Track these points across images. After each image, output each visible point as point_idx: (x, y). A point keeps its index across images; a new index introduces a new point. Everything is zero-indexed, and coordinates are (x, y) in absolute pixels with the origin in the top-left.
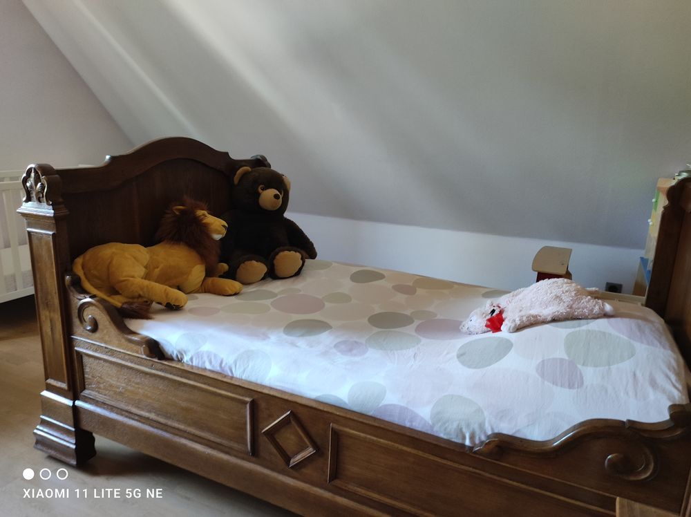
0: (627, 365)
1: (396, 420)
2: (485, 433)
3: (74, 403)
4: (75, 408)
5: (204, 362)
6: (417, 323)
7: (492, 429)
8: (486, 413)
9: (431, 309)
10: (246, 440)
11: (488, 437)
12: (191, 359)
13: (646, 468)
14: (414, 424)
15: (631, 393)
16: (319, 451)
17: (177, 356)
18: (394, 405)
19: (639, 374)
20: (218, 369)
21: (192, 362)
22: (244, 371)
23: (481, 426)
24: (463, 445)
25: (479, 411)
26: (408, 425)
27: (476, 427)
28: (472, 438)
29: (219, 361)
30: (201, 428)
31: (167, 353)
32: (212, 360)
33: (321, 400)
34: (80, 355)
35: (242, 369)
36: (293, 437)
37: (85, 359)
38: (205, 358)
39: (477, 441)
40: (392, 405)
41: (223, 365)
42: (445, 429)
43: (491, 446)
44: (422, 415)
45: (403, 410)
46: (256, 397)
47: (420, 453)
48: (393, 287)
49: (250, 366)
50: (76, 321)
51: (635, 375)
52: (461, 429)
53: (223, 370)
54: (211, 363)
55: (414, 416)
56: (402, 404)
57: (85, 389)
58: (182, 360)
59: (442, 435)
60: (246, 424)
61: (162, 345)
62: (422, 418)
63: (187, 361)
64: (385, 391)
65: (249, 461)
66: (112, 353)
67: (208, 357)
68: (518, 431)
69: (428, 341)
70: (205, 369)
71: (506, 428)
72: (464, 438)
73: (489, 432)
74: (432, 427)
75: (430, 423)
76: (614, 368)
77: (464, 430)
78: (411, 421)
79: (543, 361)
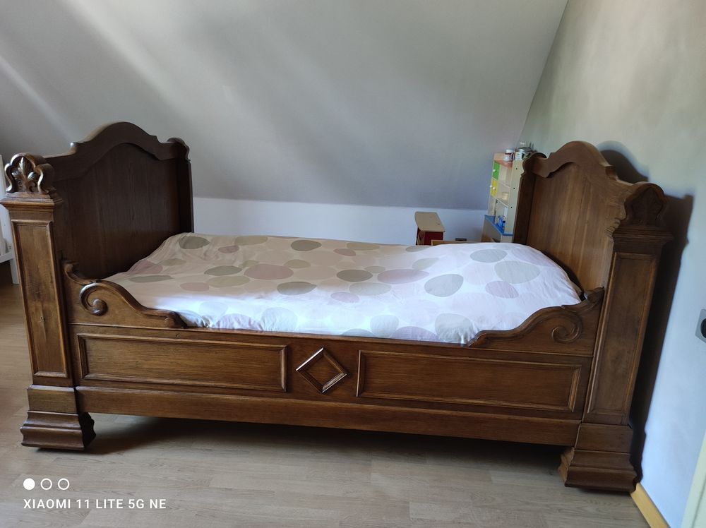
0: (538, 279)
1: (410, 338)
2: (474, 333)
3: (75, 389)
4: (77, 393)
5: (232, 324)
6: (375, 276)
7: (478, 330)
8: (471, 321)
9: (377, 264)
10: (280, 380)
11: (477, 335)
12: (218, 323)
13: (575, 332)
14: (424, 338)
15: (547, 295)
16: (350, 374)
17: (202, 323)
18: (407, 327)
19: (546, 283)
20: (247, 327)
21: (219, 325)
22: (273, 324)
23: (471, 330)
24: (459, 344)
25: (466, 319)
26: (419, 339)
27: (468, 330)
28: (465, 338)
29: (247, 321)
30: (233, 380)
31: (190, 322)
32: (240, 320)
33: (348, 335)
34: (83, 341)
35: (271, 323)
36: (325, 368)
37: (90, 344)
38: (233, 320)
39: (469, 340)
40: (405, 328)
41: (252, 323)
42: (447, 336)
43: (482, 339)
44: (430, 330)
45: (415, 329)
46: (289, 343)
47: (432, 356)
48: (335, 251)
49: (277, 319)
50: (79, 307)
51: (545, 284)
52: (458, 334)
53: (253, 327)
54: (239, 323)
55: (424, 332)
56: (413, 326)
57: (88, 373)
58: (207, 325)
59: (445, 341)
60: (279, 367)
61: (183, 315)
62: (430, 332)
63: (213, 326)
64: (398, 320)
65: (283, 398)
66: (127, 331)
67: (235, 318)
68: (494, 327)
69: (396, 285)
70: (233, 329)
71: (487, 327)
72: (460, 339)
73: (477, 332)
74: (437, 337)
75: (436, 334)
76: (531, 282)
77: (460, 334)
78: (421, 336)
79: (488, 284)
